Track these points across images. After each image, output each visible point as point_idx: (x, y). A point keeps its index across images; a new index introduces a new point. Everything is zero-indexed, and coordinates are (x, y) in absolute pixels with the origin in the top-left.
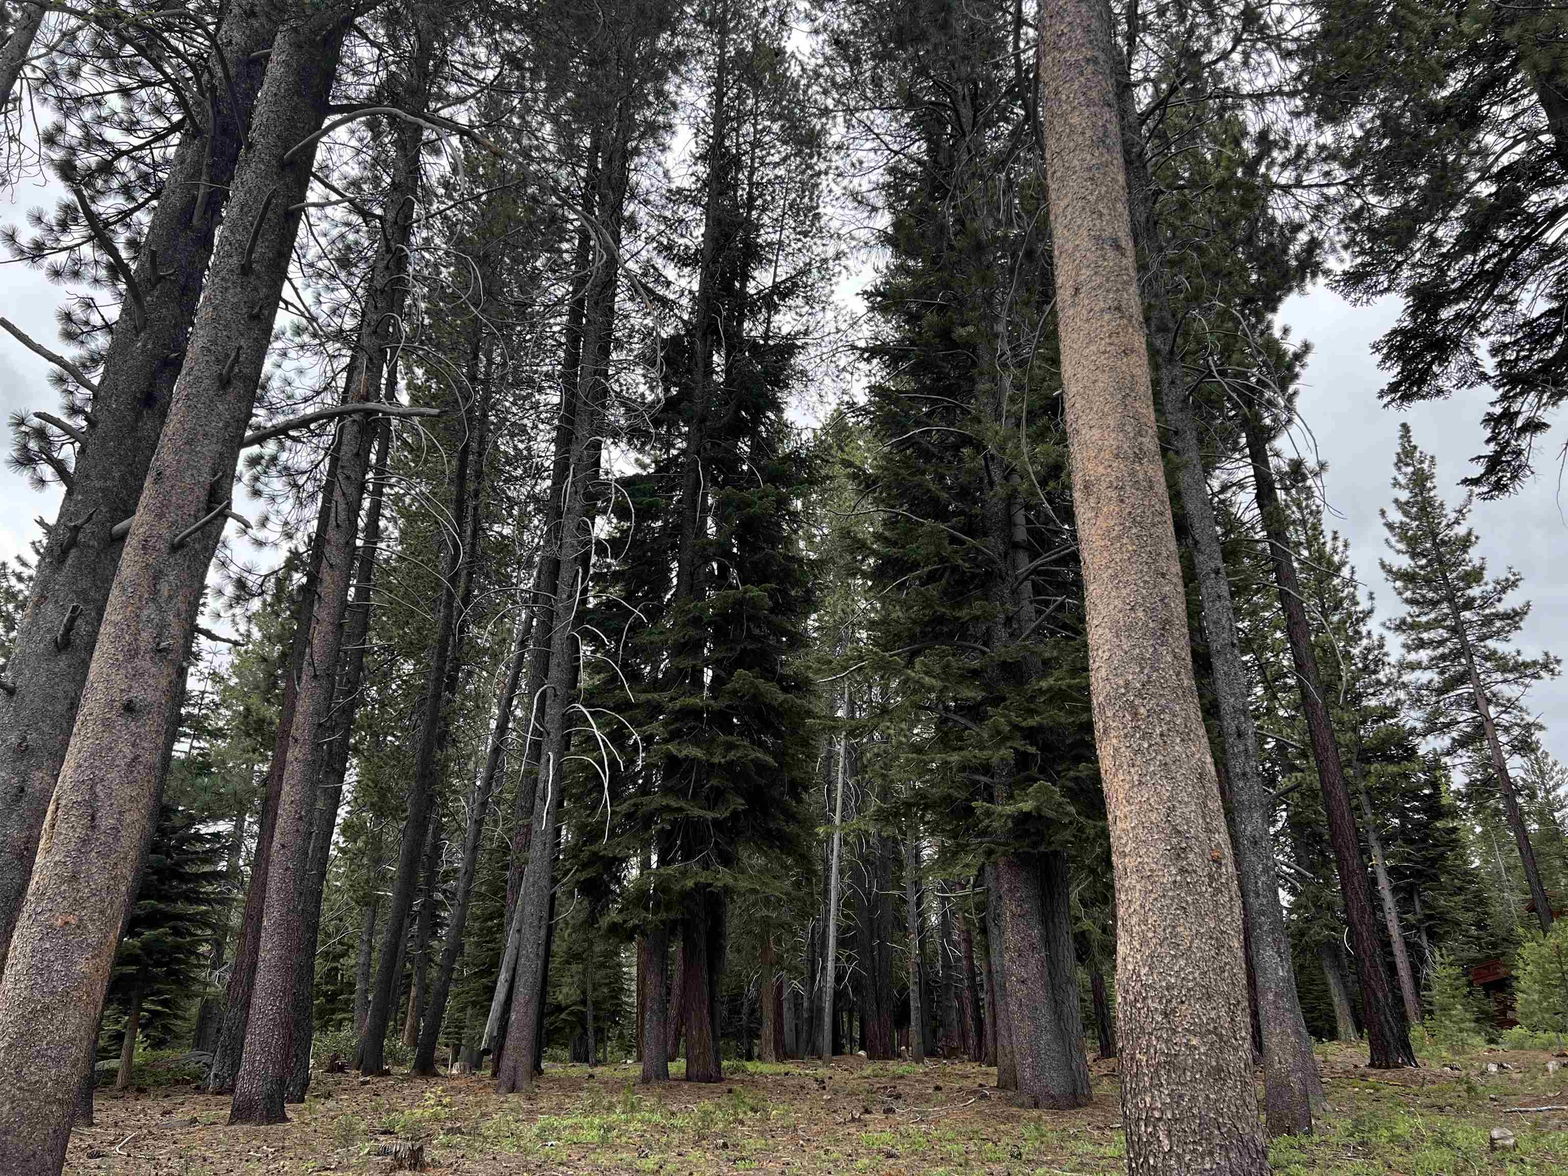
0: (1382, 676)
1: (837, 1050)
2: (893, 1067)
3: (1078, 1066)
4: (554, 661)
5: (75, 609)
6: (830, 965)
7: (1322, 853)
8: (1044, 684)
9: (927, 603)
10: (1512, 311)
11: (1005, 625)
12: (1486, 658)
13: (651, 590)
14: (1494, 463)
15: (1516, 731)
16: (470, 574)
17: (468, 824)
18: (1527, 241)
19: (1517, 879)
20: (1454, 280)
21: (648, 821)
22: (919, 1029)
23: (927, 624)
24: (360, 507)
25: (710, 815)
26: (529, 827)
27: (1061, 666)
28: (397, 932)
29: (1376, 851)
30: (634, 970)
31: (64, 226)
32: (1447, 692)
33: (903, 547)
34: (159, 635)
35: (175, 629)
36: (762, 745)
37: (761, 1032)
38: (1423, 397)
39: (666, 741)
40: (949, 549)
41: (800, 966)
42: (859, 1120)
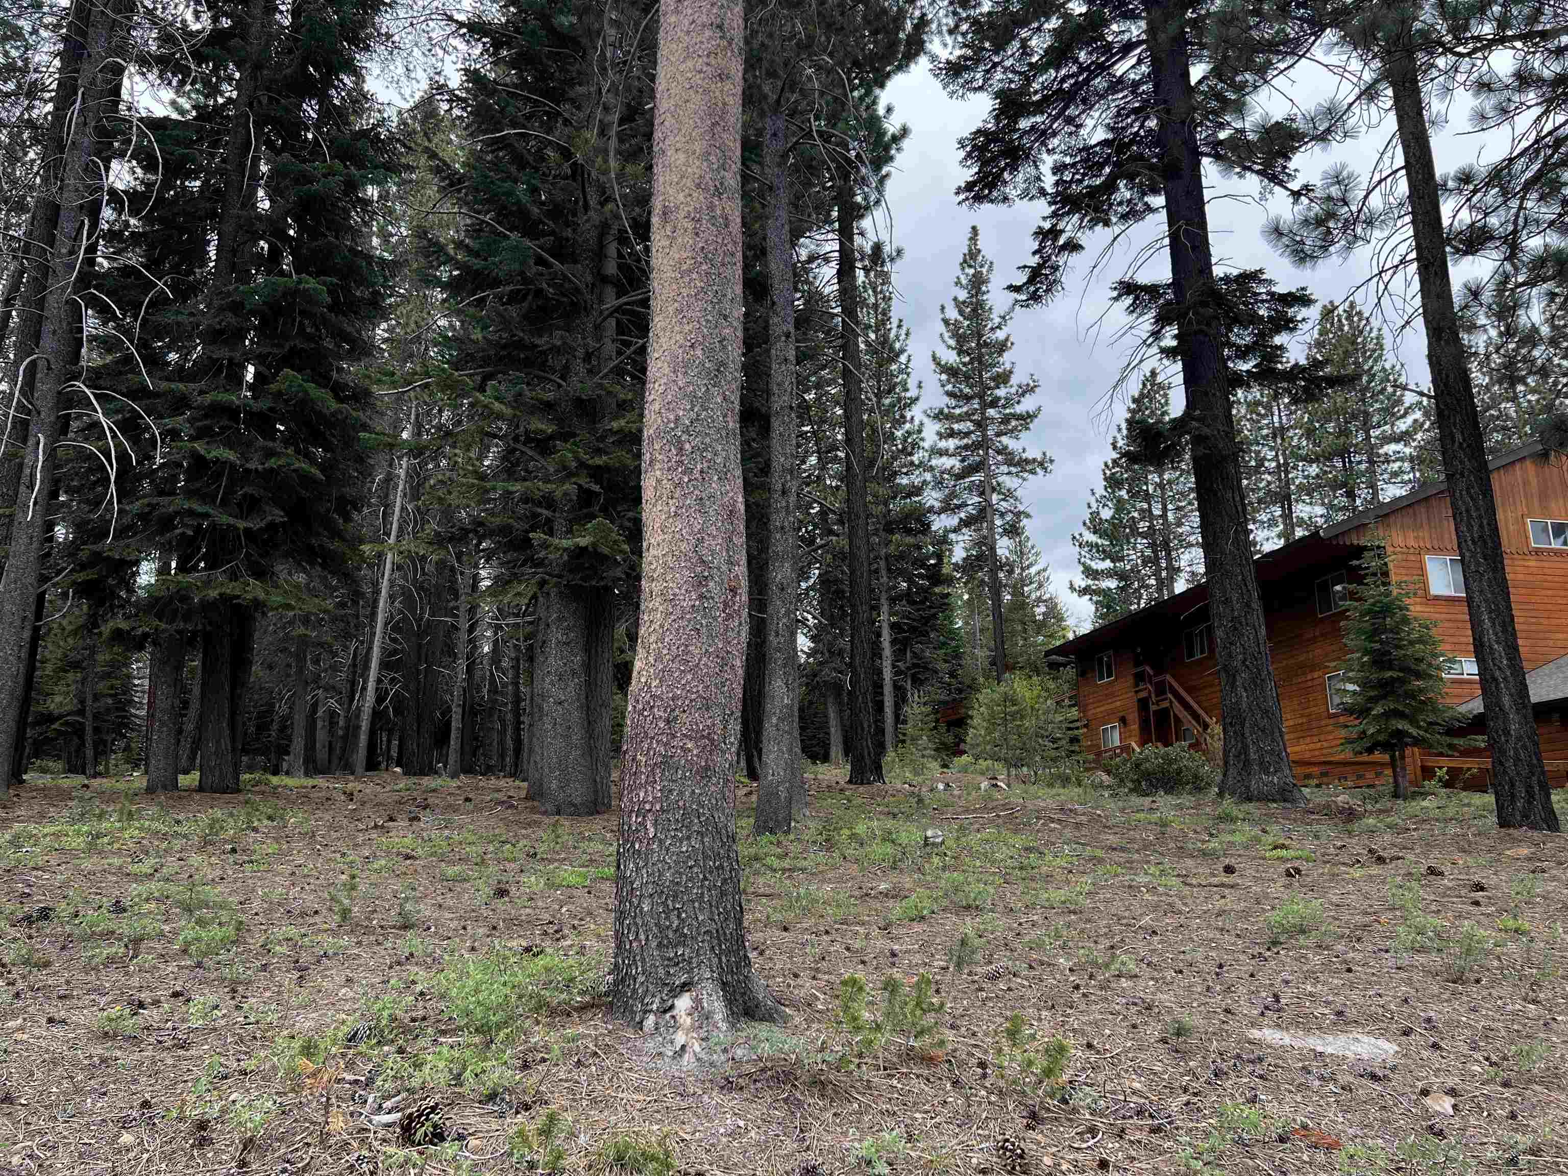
0: (915, 459)
1: (372, 765)
2: (428, 782)
4: (48, 327)
6: (371, 685)
7: (842, 608)
8: (615, 425)
10: (1076, 133)
11: (584, 360)
12: (999, 452)
14: (1035, 274)
15: (1009, 517)
18: (1102, 68)
19: (986, 639)
20: (1036, 92)
21: (165, 524)
22: (458, 748)
23: (504, 347)
25: (241, 524)
26: (9, 517)
29: (885, 608)
30: (146, 682)
32: (963, 478)
33: (486, 260)
36: (308, 456)
37: (291, 749)
38: (992, 201)
39: (192, 439)
40: (534, 269)
41: (338, 686)
42: (382, 827)
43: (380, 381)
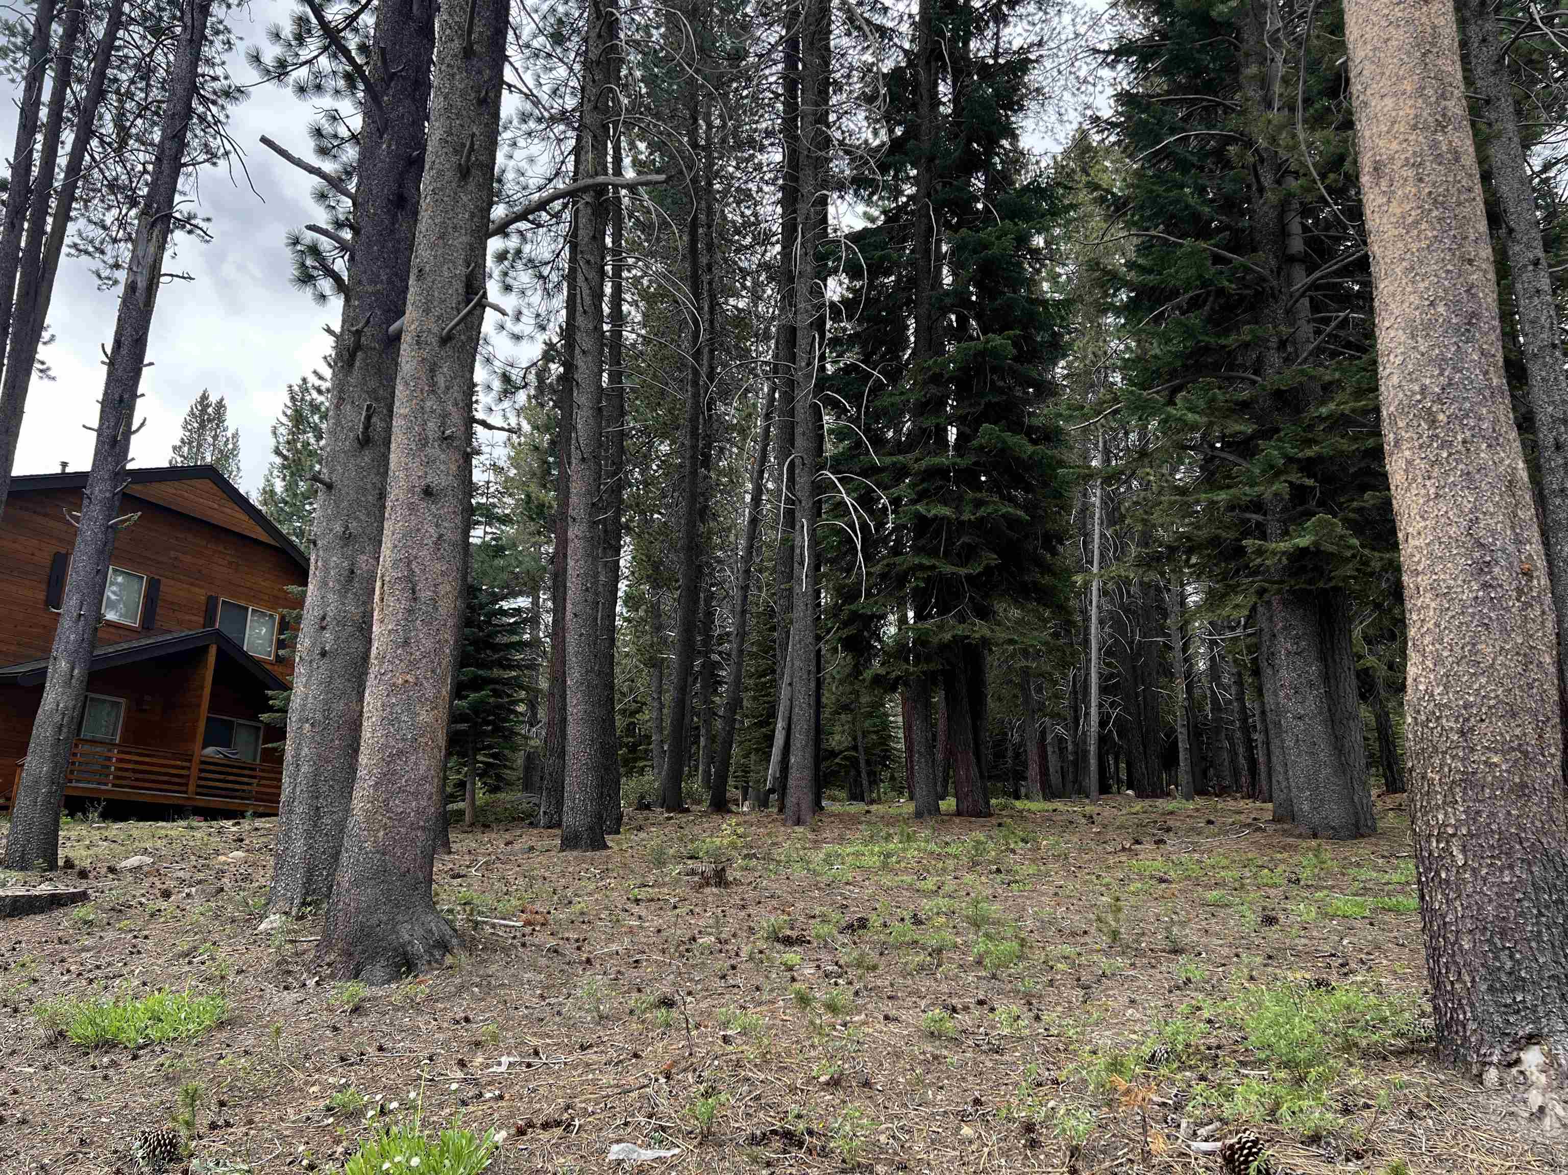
1: (1104, 789)
2: (1162, 804)
3: (1361, 799)
4: (799, 430)
5: (369, 407)
6: (1094, 710)
8: (1324, 410)
9: (1189, 332)
11: (1278, 349)
13: (888, 351)
16: (712, 351)
17: (735, 592)
21: (902, 580)
22: (1188, 769)
23: (1189, 357)
24: (602, 294)
25: (963, 571)
26: (790, 590)
27: (1344, 389)
28: (683, 689)
30: (900, 719)
31: (300, 39)
33: (1161, 274)
34: (443, 424)
35: (456, 417)
36: (1012, 500)
37: (1027, 774)
39: (913, 502)
40: (1212, 270)
41: (1063, 713)
42: (1130, 849)
43: (1070, 417)
